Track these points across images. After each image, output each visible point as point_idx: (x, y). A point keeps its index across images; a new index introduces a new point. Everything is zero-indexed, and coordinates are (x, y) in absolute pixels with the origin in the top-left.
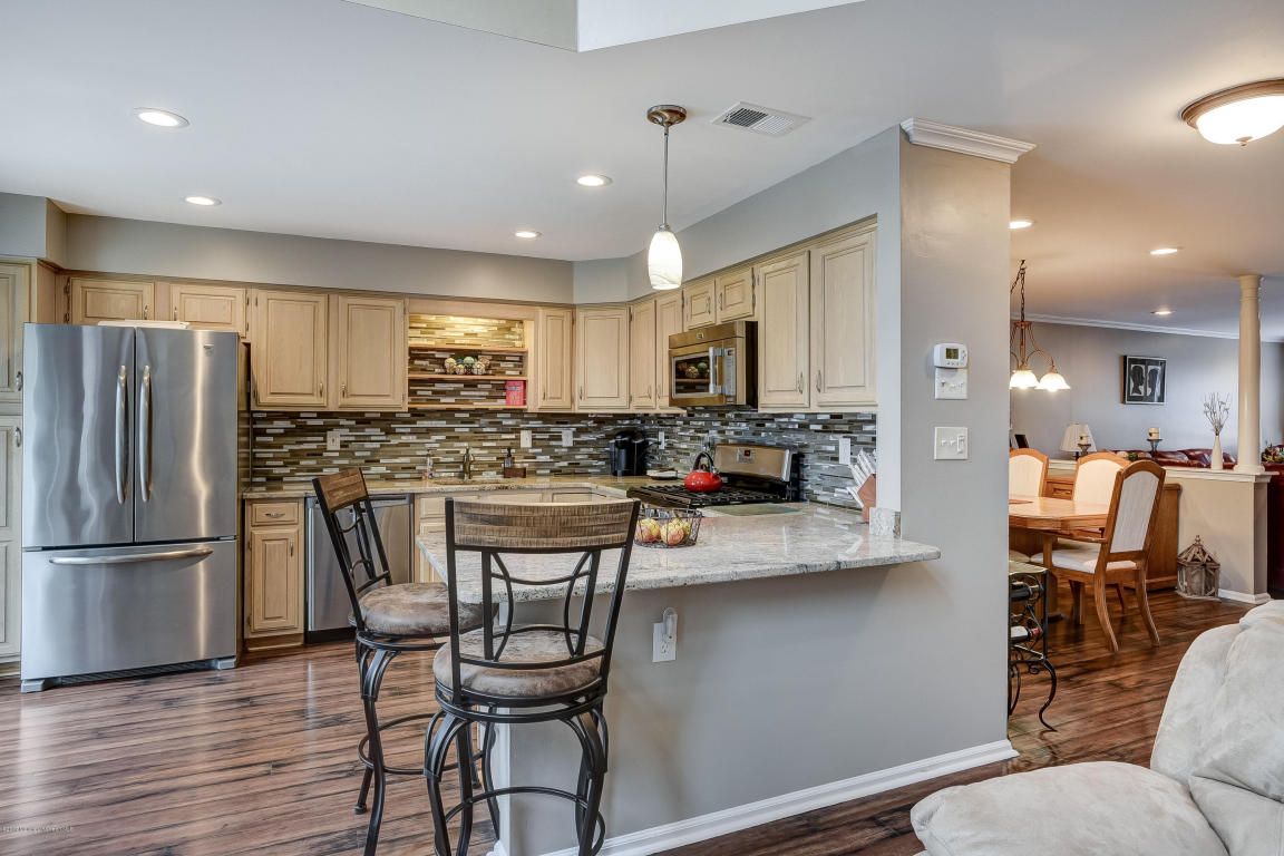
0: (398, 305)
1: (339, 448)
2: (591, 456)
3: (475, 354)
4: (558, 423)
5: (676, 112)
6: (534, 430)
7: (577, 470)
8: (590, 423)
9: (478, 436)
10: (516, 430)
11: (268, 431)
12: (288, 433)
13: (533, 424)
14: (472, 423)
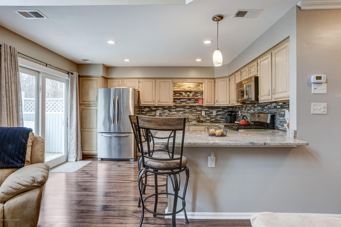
0: (171, 80)
1: (159, 115)
2: (221, 118)
3: (190, 92)
4: (212, 109)
5: (220, 17)
6: (206, 111)
7: (217, 121)
8: (221, 109)
9: (192, 112)
10: (201, 111)
11: (144, 111)
12: (148, 111)
13: (205, 109)
14: (190, 109)
